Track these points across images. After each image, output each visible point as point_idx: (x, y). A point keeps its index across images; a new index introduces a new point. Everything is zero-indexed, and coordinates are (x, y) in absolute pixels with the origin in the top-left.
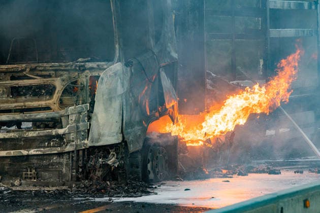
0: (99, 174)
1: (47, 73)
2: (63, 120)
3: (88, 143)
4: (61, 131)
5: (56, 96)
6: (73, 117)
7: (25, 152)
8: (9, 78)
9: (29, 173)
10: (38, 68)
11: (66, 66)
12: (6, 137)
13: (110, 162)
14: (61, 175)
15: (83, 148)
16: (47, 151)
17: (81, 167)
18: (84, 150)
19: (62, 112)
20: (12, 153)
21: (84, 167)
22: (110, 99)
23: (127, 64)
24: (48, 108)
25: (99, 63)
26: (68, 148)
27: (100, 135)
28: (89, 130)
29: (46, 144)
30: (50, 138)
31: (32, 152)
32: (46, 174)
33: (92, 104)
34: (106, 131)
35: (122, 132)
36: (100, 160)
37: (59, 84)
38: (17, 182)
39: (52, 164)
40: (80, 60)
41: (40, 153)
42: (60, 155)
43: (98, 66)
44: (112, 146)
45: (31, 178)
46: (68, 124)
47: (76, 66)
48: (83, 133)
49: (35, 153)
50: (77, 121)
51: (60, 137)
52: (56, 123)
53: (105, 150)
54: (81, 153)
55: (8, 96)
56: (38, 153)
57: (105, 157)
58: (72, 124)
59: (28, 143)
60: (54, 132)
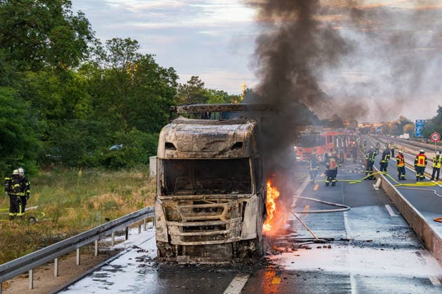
0: (244, 255)
1: (215, 200)
2: (227, 225)
3: (240, 238)
4: (225, 232)
5: (224, 213)
6: (233, 224)
7: (203, 243)
8: (193, 202)
9: (205, 254)
10: (210, 197)
11: (227, 196)
13: (251, 248)
14: (223, 255)
15: (237, 240)
16: (216, 242)
17: (235, 251)
18: (237, 242)
19: (227, 221)
20: (196, 243)
21: (237, 251)
22: (252, 214)
23: (257, 195)
24: (219, 220)
25: (245, 195)
26: (229, 241)
27: (247, 234)
28: (241, 231)
29: (214, 238)
30: (216, 235)
31: (208, 243)
32: (215, 255)
33: (243, 216)
34: (250, 232)
35: (257, 232)
36: (245, 247)
37: (226, 206)
38: (199, 259)
39: (218, 250)
40: (233, 192)
41: (212, 243)
42: (223, 244)
44: (251, 240)
45: (206, 257)
46: (229, 228)
47: (233, 196)
48: (237, 233)
50: (235, 226)
51: (223, 235)
52: (222, 227)
53: (248, 242)
54: (235, 244)
55: (192, 212)
57: (248, 245)
58: (231, 228)
59: (204, 238)
60: (221, 232)
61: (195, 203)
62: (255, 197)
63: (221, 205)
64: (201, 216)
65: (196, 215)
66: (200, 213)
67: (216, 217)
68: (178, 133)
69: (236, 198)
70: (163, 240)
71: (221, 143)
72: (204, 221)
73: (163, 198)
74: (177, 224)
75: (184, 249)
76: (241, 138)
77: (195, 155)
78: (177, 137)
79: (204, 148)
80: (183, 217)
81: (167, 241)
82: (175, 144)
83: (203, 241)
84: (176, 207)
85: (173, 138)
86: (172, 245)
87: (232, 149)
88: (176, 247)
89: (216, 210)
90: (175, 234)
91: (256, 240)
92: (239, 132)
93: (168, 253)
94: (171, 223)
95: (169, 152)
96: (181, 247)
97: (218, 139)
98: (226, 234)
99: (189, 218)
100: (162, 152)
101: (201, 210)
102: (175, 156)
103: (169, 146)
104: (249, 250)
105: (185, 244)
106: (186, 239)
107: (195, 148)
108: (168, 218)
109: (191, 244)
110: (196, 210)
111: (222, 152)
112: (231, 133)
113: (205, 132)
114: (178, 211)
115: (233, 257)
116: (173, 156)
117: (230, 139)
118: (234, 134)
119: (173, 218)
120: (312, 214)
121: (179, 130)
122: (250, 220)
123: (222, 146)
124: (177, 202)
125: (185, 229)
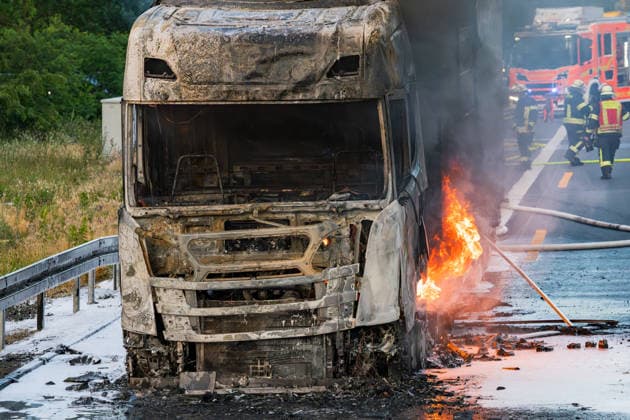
0: (367, 367)
1: (283, 216)
2: (317, 287)
3: (355, 322)
4: (312, 305)
5: (310, 252)
6: (335, 283)
7: (253, 336)
8: (223, 224)
9: (259, 366)
10: (271, 210)
11: (317, 206)
12: (227, 313)
13: (384, 349)
14: (309, 369)
15: (346, 328)
16: (289, 333)
17: (342, 357)
18: (345, 332)
19: (318, 276)
20: (234, 337)
21: (346, 356)
22: (388, 256)
23: (402, 202)
24: (295, 271)
25: (367, 202)
26: (323, 329)
27: (373, 310)
28: (356, 303)
29: (284, 322)
30: (288, 314)
31: (266, 335)
32: (285, 368)
33: (362, 261)
34: (380, 303)
35: (400, 305)
36: (369, 346)
37: (312, 232)
38: (242, 381)
39: (295, 353)
40: (334, 196)
41: (277, 337)
42: (305, 339)
43: (366, 205)
44: (385, 326)
45: (262, 374)
46: (324, 294)
47: (333, 206)
48: (346, 307)
49: (270, 337)
50: (340, 289)
51: (307, 313)
52: (305, 292)
53: (376, 332)
54: (340, 337)
55: (220, 251)
56: (274, 337)
57: (377, 341)
58: (330, 293)
59: (255, 322)
60: (302, 305)
61: (229, 226)
62: (394, 207)
63: (301, 229)
64: (245, 261)
65: (234, 261)
66: (245, 254)
67: (289, 264)
68: (179, 33)
69: (342, 212)
70: (141, 329)
71: (300, 61)
72: (253, 274)
73: (141, 212)
74: (180, 283)
75: (201, 353)
76: (353, 45)
77: (229, 92)
78: (176, 44)
79: (254, 75)
80: (195, 264)
81: (153, 331)
82: (173, 62)
83: (252, 330)
84: (177, 238)
85: (166, 45)
86: (165, 343)
87: (330, 75)
88: (180, 349)
89: (288, 244)
90: (177, 312)
91: (398, 327)
92: (349, 29)
93: (155, 365)
94: (163, 282)
95: (155, 84)
96: (191, 347)
97: (292, 49)
98: (316, 311)
99: (213, 268)
100: (136, 86)
101: (245, 244)
102: (173, 97)
103: (154, 67)
104: (378, 355)
105: (201, 338)
106: (206, 324)
107: (229, 73)
108: (156, 268)
109: (219, 338)
110: (231, 246)
111: (303, 85)
112: (328, 31)
113: (257, 28)
114: (184, 248)
115: (335, 375)
116: (166, 96)
117: (324, 48)
118: (336, 33)
119: (169, 268)
120: (553, 255)
121: (184, 23)
122: (382, 272)
123: (302, 69)
124: (179, 225)
125: (204, 298)
